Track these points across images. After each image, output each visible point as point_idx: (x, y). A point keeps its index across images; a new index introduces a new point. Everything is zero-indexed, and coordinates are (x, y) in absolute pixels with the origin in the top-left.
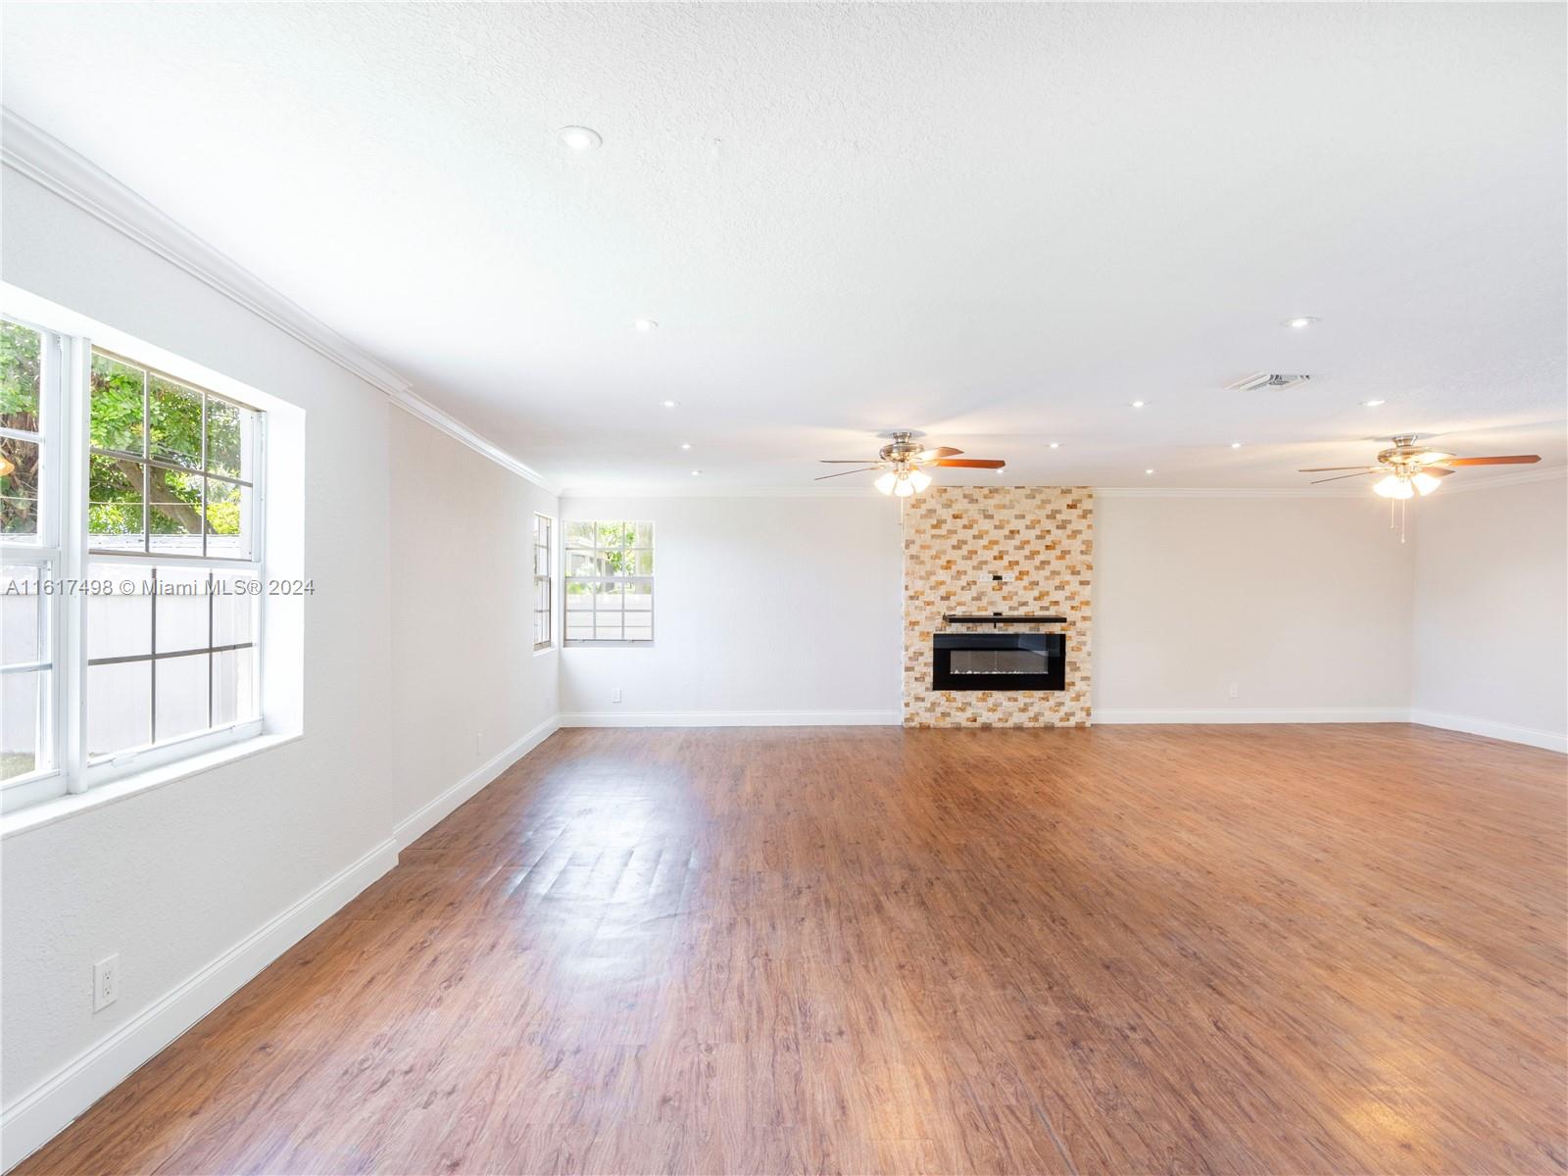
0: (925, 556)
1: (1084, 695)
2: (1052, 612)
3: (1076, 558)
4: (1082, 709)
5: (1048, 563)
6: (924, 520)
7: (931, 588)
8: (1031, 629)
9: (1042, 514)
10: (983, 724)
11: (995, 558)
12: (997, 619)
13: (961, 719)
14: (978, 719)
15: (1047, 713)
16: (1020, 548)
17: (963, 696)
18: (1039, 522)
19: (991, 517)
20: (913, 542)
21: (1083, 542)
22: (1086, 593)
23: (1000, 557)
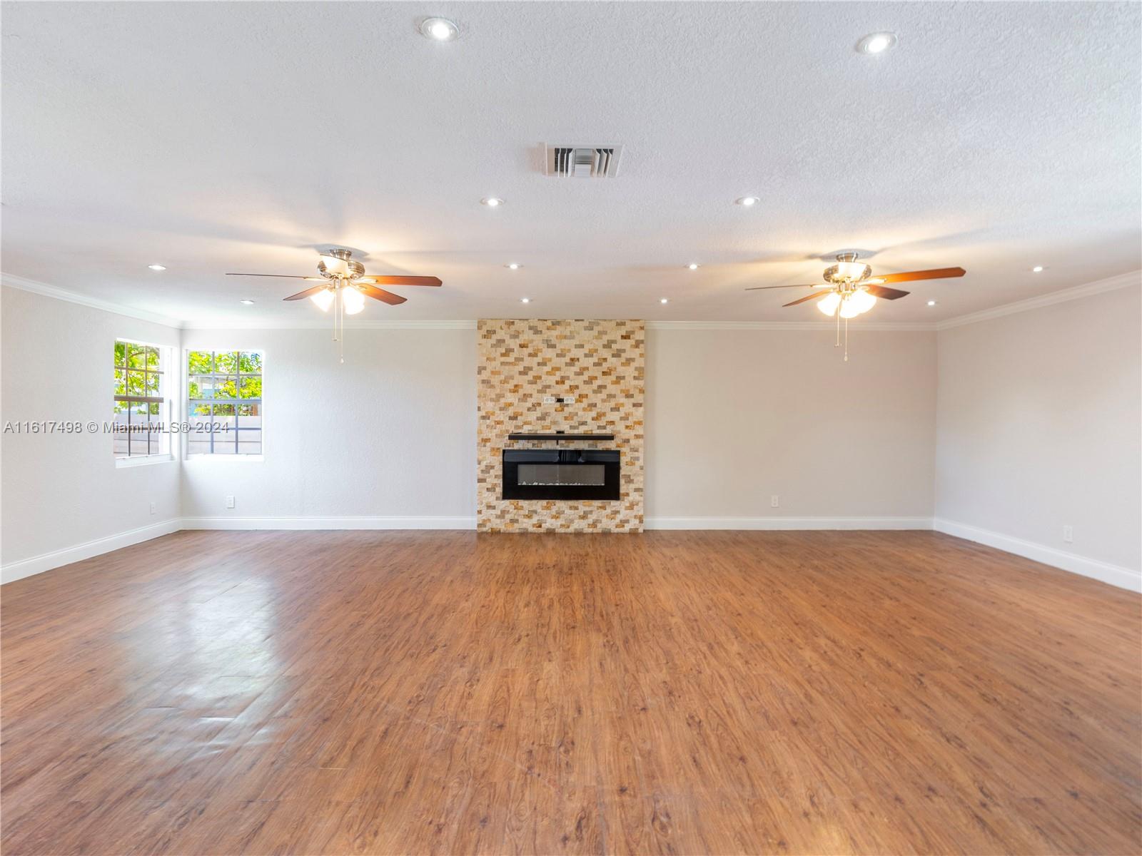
0: (495, 380)
1: (637, 504)
2: (607, 431)
4: (635, 517)
5: (605, 387)
6: (494, 349)
7: (501, 409)
8: (589, 446)
9: (599, 344)
10: (548, 529)
11: (557, 383)
12: (560, 436)
13: (528, 525)
14: (543, 525)
15: (604, 520)
16: (580, 373)
17: (529, 504)
18: (596, 351)
19: (554, 346)
20: (484, 368)
21: (636, 369)
22: (638, 413)
23: (562, 382)
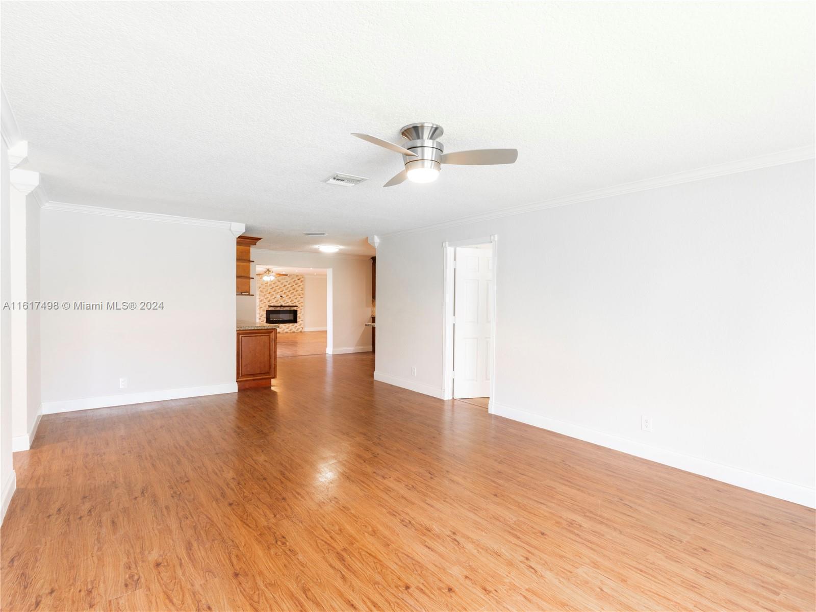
0: (264, 291)
1: (302, 324)
2: (294, 305)
3: (300, 292)
4: (301, 327)
5: (293, 293)
6: (263, 282)
7: (265, 299)
8: (289, 309)
9: (292, 281)
10: (278, 332)
12: (281, 306)
15: (293, 329)
16: (287, 289)
17: (274, 325)
18: (291, 284)
19: (280, 282)
21: (302, 288)
22: (302, 300)
23: (282, 291)
